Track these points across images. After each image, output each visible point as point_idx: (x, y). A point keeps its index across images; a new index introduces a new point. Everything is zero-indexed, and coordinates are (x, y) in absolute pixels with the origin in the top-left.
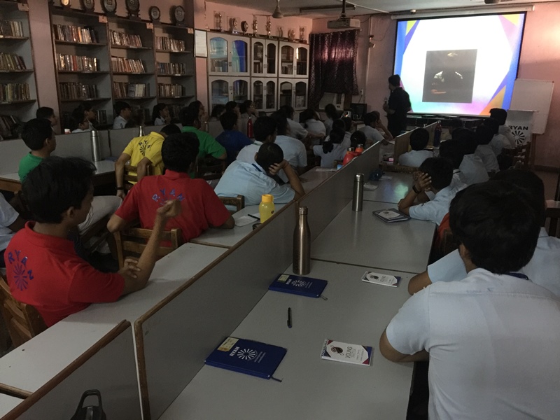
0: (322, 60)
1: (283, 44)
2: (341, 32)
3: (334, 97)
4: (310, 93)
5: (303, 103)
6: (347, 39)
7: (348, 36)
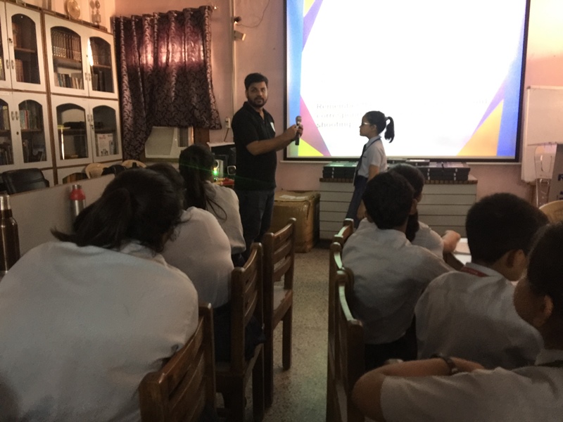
0: (142, 67)
1: (51, 22)
2: (176, 12)
3: (173, 134)
4: (125, 129)
5: (113, 147)
6: (189, 25)
7: (190, 19)
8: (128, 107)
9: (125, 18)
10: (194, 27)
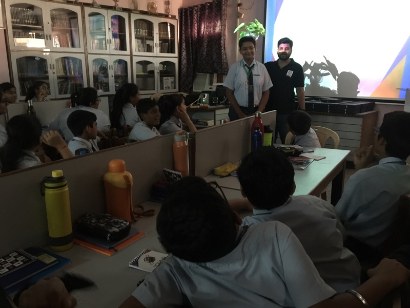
0: (192, 37)
1: (134, 17)
2: (209, 3)
3: (206, 78)
4: (182, 74)
5: (173, 85)
6: (214, 11)
7: (215, 7)
8: (184, 62)
9: (185, 9)
10: (217, 12)
